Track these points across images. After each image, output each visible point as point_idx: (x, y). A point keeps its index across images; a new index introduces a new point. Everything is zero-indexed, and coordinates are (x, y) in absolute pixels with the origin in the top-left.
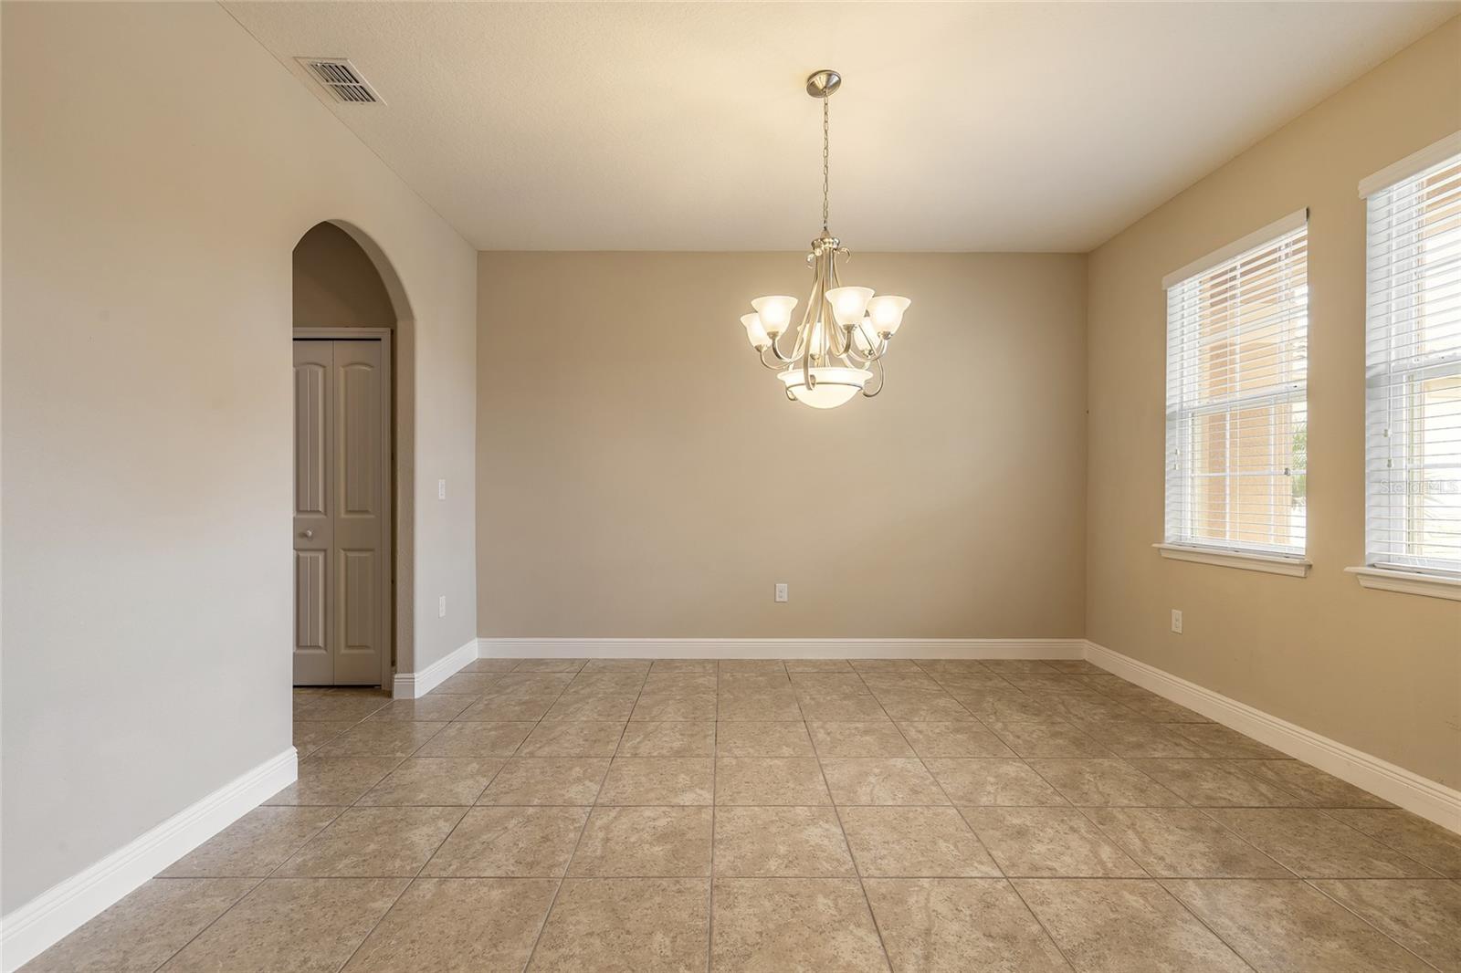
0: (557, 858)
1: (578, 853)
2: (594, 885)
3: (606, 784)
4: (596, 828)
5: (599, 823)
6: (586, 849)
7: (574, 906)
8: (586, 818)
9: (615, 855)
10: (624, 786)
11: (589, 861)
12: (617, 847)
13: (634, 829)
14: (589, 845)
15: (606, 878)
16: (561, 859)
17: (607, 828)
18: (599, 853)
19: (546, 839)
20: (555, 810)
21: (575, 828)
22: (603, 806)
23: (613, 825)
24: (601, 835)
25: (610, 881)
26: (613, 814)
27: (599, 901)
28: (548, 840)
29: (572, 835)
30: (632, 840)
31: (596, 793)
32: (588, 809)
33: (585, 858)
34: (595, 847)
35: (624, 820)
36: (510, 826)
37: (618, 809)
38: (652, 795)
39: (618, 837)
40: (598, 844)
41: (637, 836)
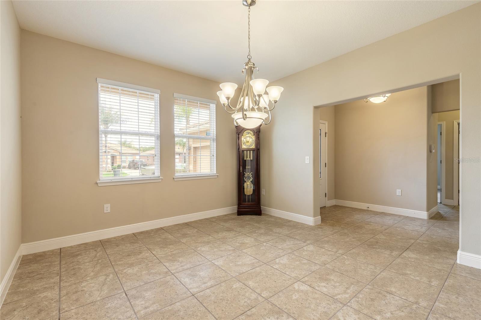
0: (369, 291)
1: (360, 289)
2: (358, 278)
3: (332, 314)
4: (350, 294)
5: (347, 296)
6: (357, 289)
7: (367, 277)
8: (352, 300)
9: (347, 283)
10: (325, 307)
11: (357, 285)
12: (345, 284)
13: (335, 287)
14: (355, 290)
15: (354, 278)
16: (367, 290)
17: (345, 292)
18: (353, 286)
19: (372, 300)
20: (365, 311)
21: (358, 298)
22: (341, 303)
23: (342, 292)
24: (349, 291)
25: (353, 277)
26: (339, 297)
27: (359, 274)
28: (371, 299)
29: (361, 296)
30: (338, 284)
31: (341, 310)
32: (349, 304)
33: (358, 287)
34: (352, 289)
35: (336, 292)
36: (389, 313)
37: (335, 298)
38: (316, 296)
39: (343, 287)
40: (351, 289)
41: (336, 284)
